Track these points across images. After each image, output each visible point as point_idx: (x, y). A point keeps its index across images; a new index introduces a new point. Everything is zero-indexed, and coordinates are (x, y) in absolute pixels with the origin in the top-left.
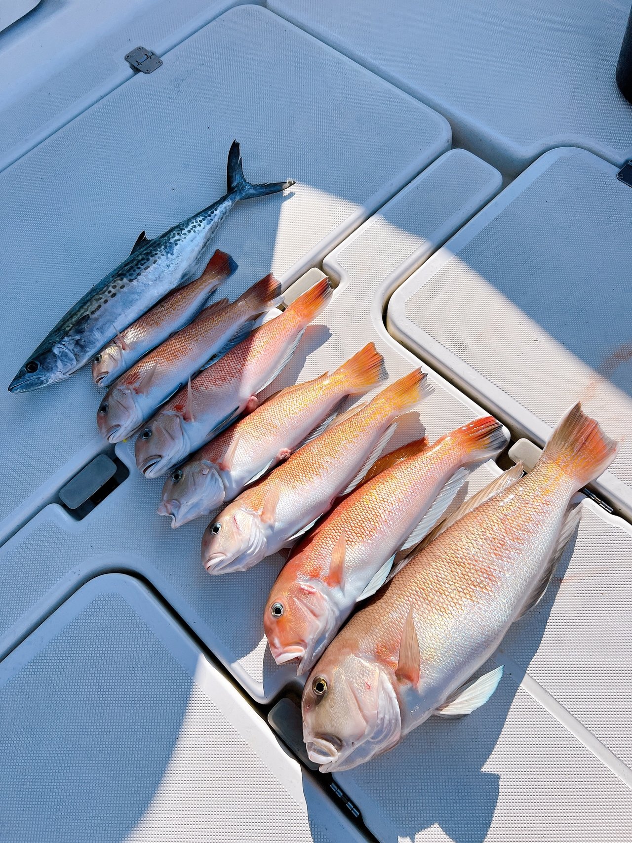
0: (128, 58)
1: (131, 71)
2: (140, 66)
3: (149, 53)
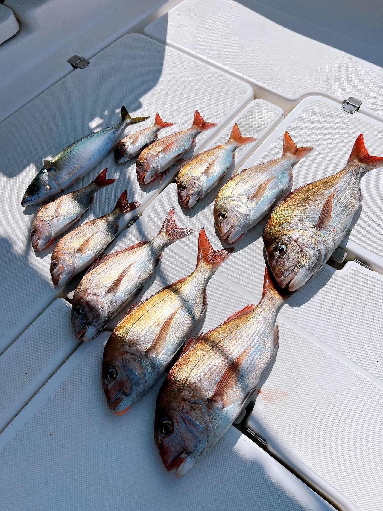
0: (69, 61)
1: (72, 68)
2: (77, 65)
3: (81, 58)
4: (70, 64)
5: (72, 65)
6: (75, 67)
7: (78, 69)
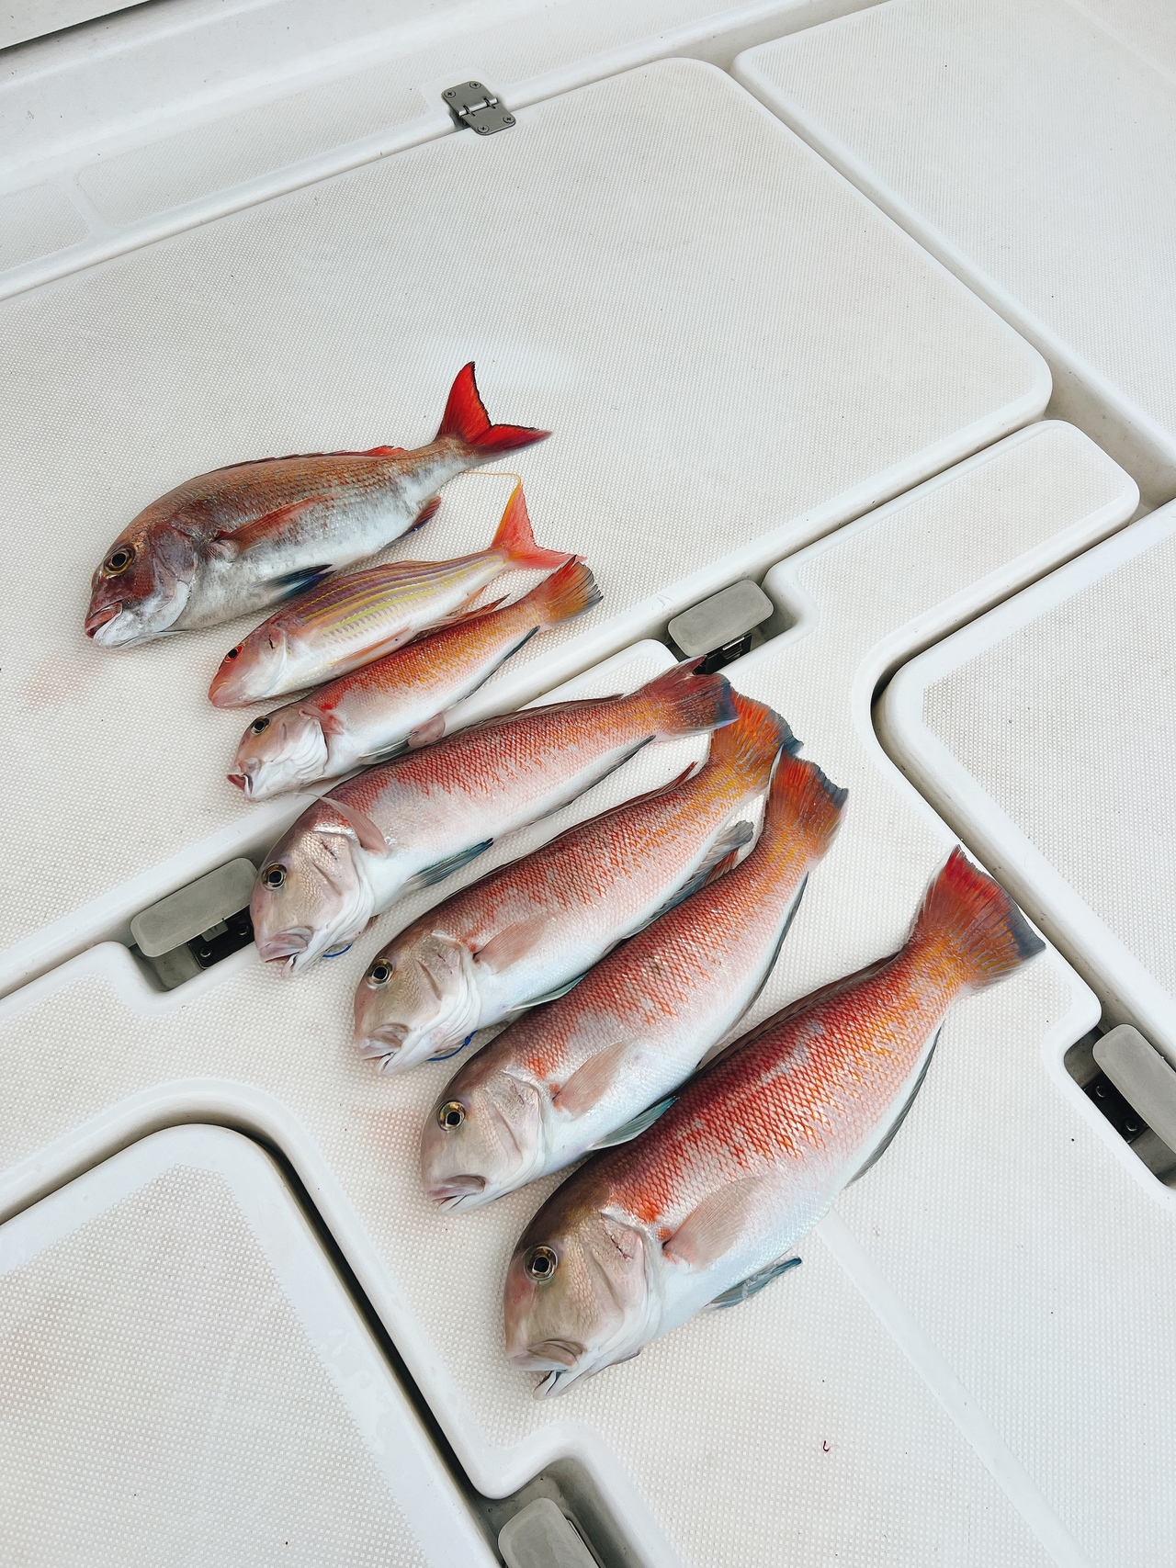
0: (448, 96)
1: (449, 122)
2: (468, 119)
3: (492, 98)
4: (446, 108)
5: (454, 114)
6: (461, 123)
7: (469, 131)
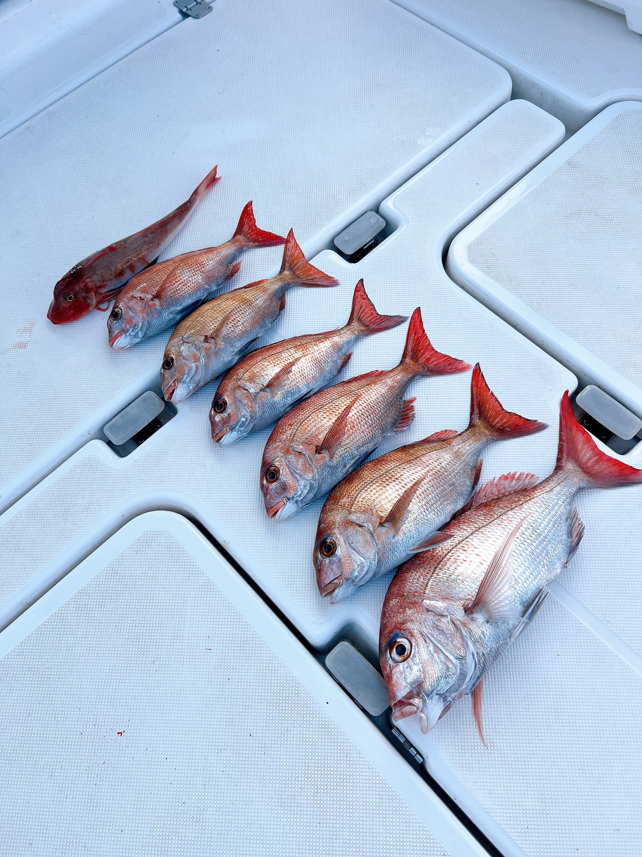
0: (176, 3)
1: (179, 17)
2: (189, 12)
4: (176, 10)
5: (181, 12)
6: (185, 15)
7: (190, 18)
